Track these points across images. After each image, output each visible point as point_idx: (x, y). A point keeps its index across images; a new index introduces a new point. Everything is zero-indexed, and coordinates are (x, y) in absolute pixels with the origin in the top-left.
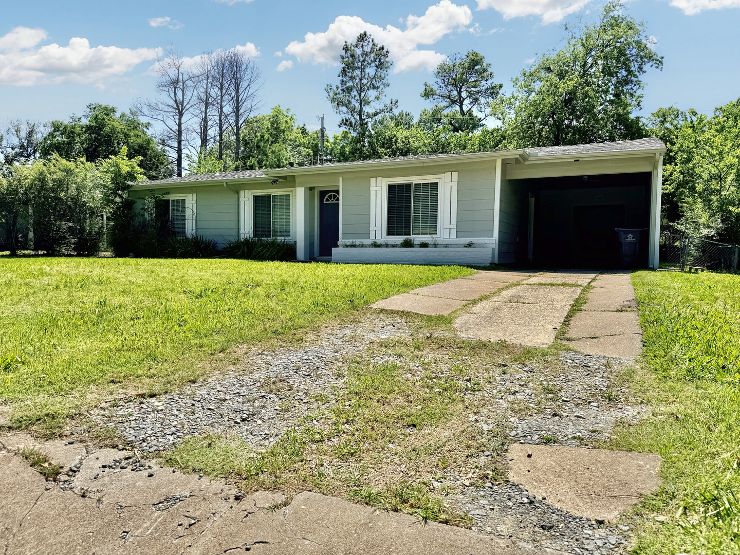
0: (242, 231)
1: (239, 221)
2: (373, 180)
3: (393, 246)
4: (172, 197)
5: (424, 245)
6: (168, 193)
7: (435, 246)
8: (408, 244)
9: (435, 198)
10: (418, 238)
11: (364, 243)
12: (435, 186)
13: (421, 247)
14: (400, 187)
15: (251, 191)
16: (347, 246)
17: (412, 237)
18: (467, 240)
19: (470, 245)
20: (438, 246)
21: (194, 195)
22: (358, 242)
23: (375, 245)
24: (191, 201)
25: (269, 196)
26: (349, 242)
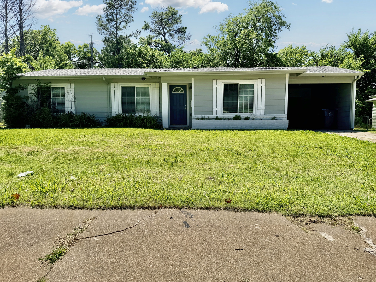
0: (113, 109)
1: (110, 102)
2: (214, 81)
3: (229, 119)
4: (53, 85)
5: (247, 118)
6: (50, 83)
7: (253, 119)
8: (237, 118)
9: (252, 92)
10: (244, 115)
11: (210, 117)
12: (252, 86)
13: (245, 119)
14: (230, 85)
15: (119, 84)
16: (198, 119)
17: (239, 114)
18: (272, 116)
19: (273, 119)
20: (255, 119)
21: (73, 85)
22: (206, 117)
23: (217, 119)
24: (69, 89)
25: (134, 87)
26: (200, 117)
